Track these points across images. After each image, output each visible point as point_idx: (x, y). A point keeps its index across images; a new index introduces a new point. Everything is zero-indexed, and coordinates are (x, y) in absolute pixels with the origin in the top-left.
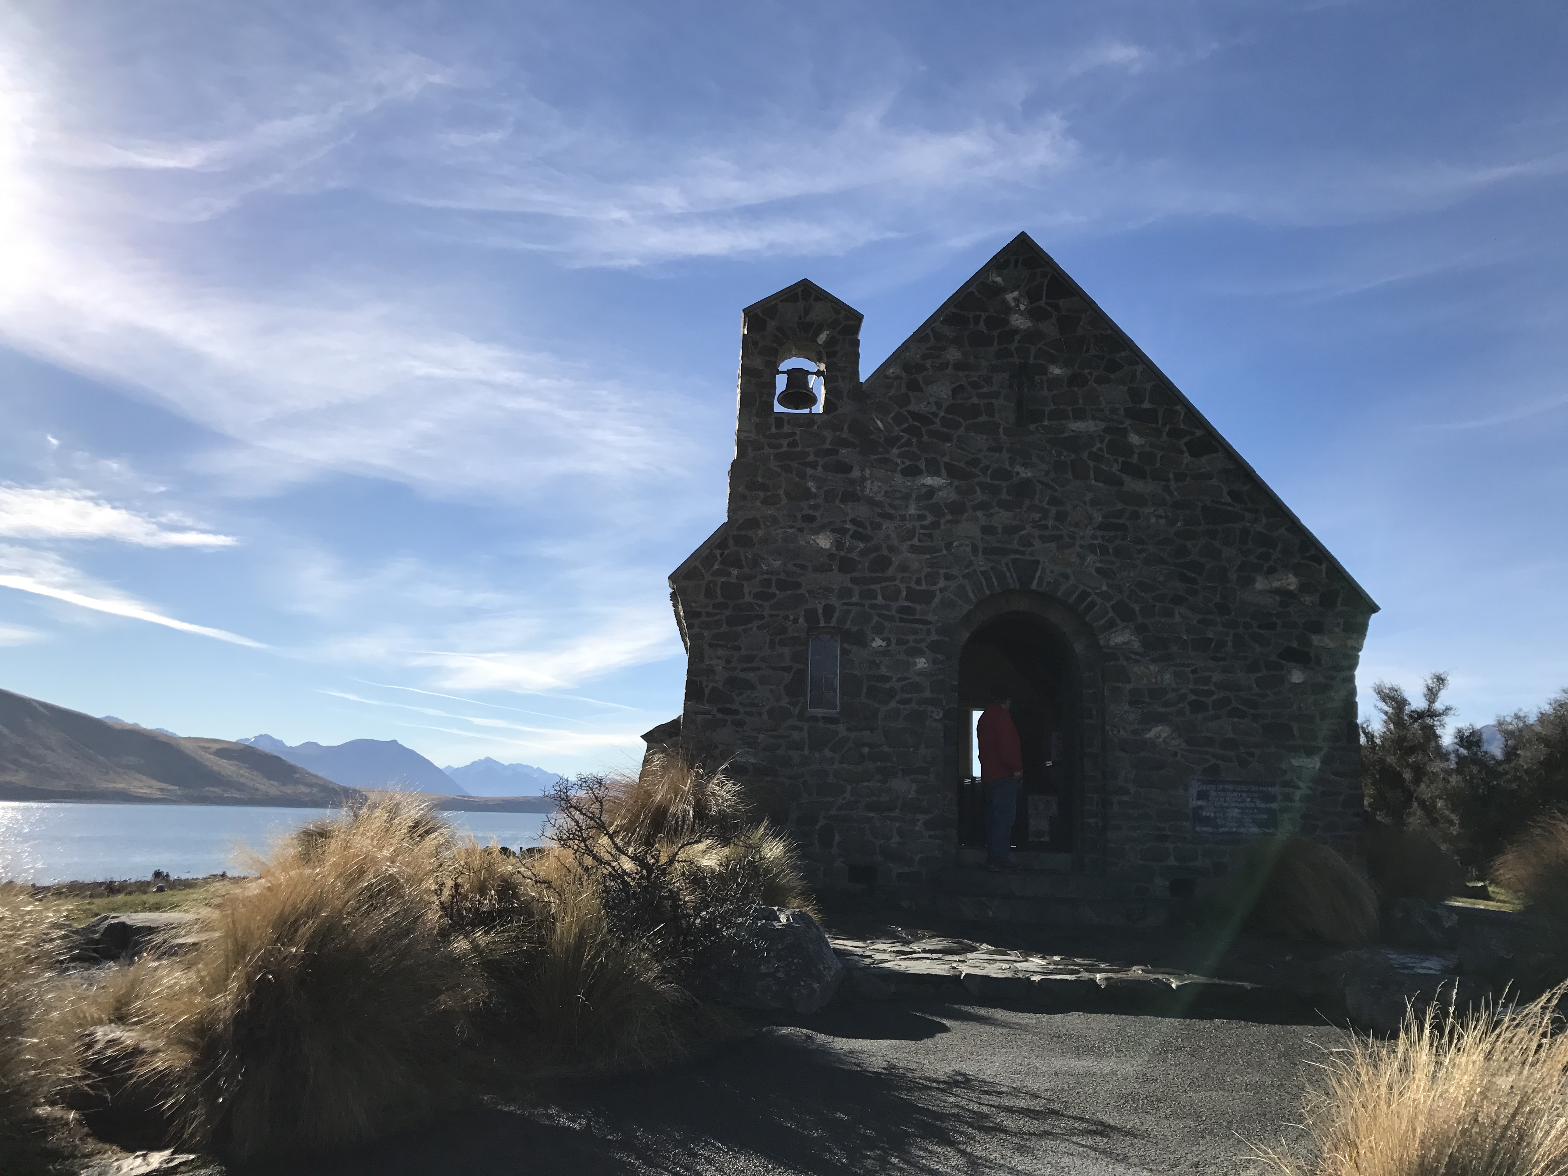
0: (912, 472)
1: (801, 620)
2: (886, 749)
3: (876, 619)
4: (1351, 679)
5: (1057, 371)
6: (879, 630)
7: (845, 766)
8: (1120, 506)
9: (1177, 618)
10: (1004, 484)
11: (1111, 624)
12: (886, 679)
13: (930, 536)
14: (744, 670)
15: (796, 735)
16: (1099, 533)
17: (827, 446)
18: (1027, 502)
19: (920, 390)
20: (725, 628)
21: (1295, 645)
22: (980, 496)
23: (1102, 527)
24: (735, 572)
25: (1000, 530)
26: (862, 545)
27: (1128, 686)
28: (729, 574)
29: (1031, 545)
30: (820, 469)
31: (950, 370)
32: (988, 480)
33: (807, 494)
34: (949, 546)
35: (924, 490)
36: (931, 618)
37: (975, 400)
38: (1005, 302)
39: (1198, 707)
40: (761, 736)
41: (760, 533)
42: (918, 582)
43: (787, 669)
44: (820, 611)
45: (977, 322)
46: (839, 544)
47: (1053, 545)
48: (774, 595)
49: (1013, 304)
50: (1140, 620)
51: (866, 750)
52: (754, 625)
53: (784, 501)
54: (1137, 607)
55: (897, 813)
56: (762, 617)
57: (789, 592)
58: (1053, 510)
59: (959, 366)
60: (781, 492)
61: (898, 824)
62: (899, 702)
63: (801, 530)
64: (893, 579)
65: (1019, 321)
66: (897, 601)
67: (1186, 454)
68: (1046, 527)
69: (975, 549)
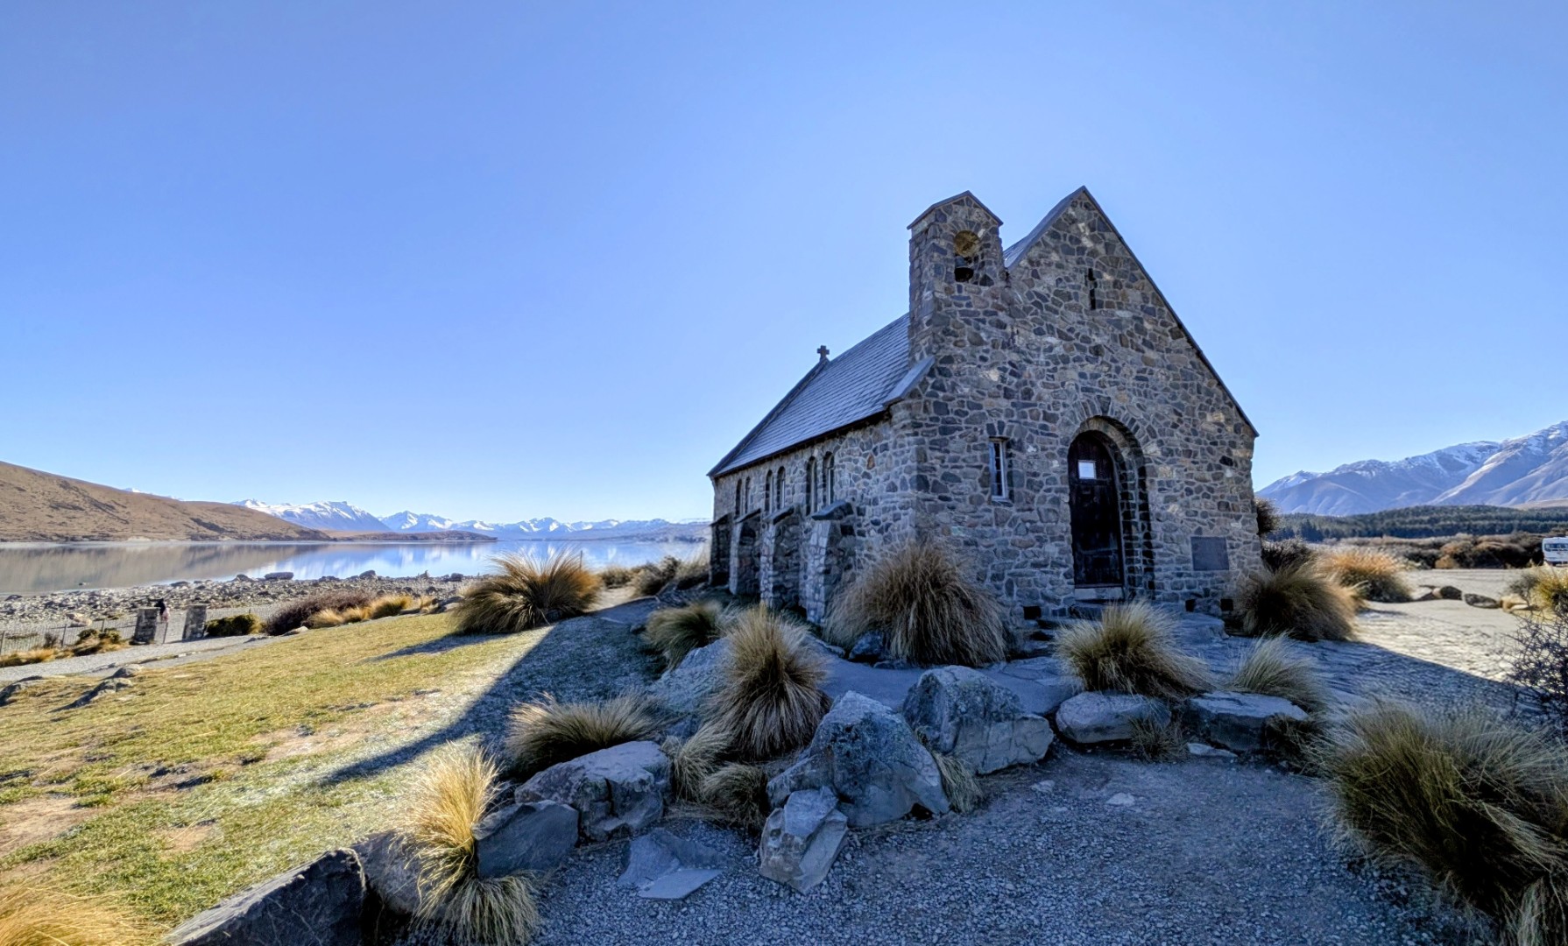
0: (1039, 332)
1: (985, 431)
2: (1039, 524)
3: (1029, 433)
4: (1249, 476)
5: (1107, 277)
6: (1031, 440)
7: (1018, 537)
8: (1144, 366)
9: (1176, 438)
10: (1087, 346)
11: (1147, 440)
12: (1035, 475)
13: (1053, 377)
14: (953, 467)
15: (989, 516)
16: (1136, 382)
17: (989, 309)
18: (1100, 359)
19: (1038, 278)
20: (938, 436)
21: (1226, 455)
22: (1077, 353)
23: (1137, 378)
24: (941, 394)
25: (1088, 376)
26: (1015, 380)
27: (1157, 480)
28: (937, 396)
29: (1104, 387)
30: (987, 324)
31: (1053, 267)
32: (1078, 342)
33: (981, 342)
34: (1063, 384)
35: (1047, 346)
36: (1057, 432)
37: (1068, 289)
38: (1078, 228)
39: (1189, 492)
40: (967, 517)
41: (955, 367)
42: (1049, 408)
43: (979, 467)
44: (996, 425)
45: (1065, 239)
46: (1003, 379)
47: (1115, 387)
48: (967, 413)
49: (1082, 231)
50: (1159, 438)
51: (1028, 525)
52: (957, 434)
53: (968, 345)
54: (1156, 429)
55: (1048, 569)
56: (960, 429)
57: (975, 411)
58: (1113, 364)
59: (1059, 266)
60: (966, 339)
61: (1049, 576)
62: (1045, 491)
63: (979, 366)
64: (1035, 405)
65: (1087, 243)
66: (1038, 419)
67: (1170, 338)
68: (1110, 376)
69: (1077, 388)
